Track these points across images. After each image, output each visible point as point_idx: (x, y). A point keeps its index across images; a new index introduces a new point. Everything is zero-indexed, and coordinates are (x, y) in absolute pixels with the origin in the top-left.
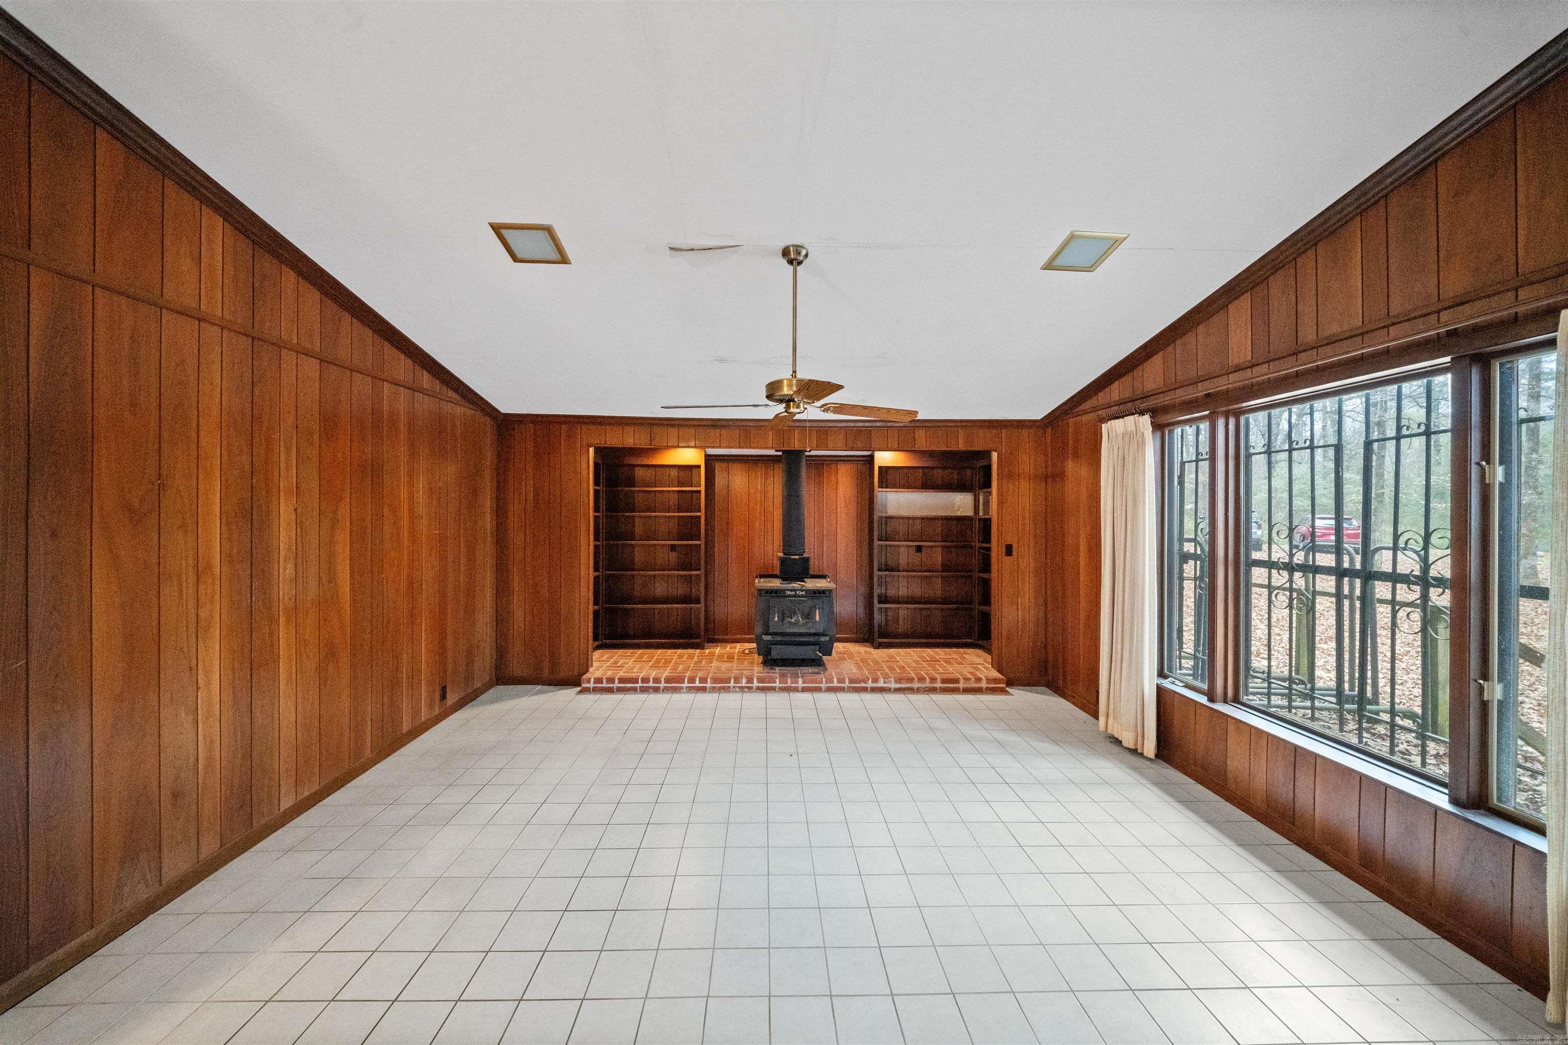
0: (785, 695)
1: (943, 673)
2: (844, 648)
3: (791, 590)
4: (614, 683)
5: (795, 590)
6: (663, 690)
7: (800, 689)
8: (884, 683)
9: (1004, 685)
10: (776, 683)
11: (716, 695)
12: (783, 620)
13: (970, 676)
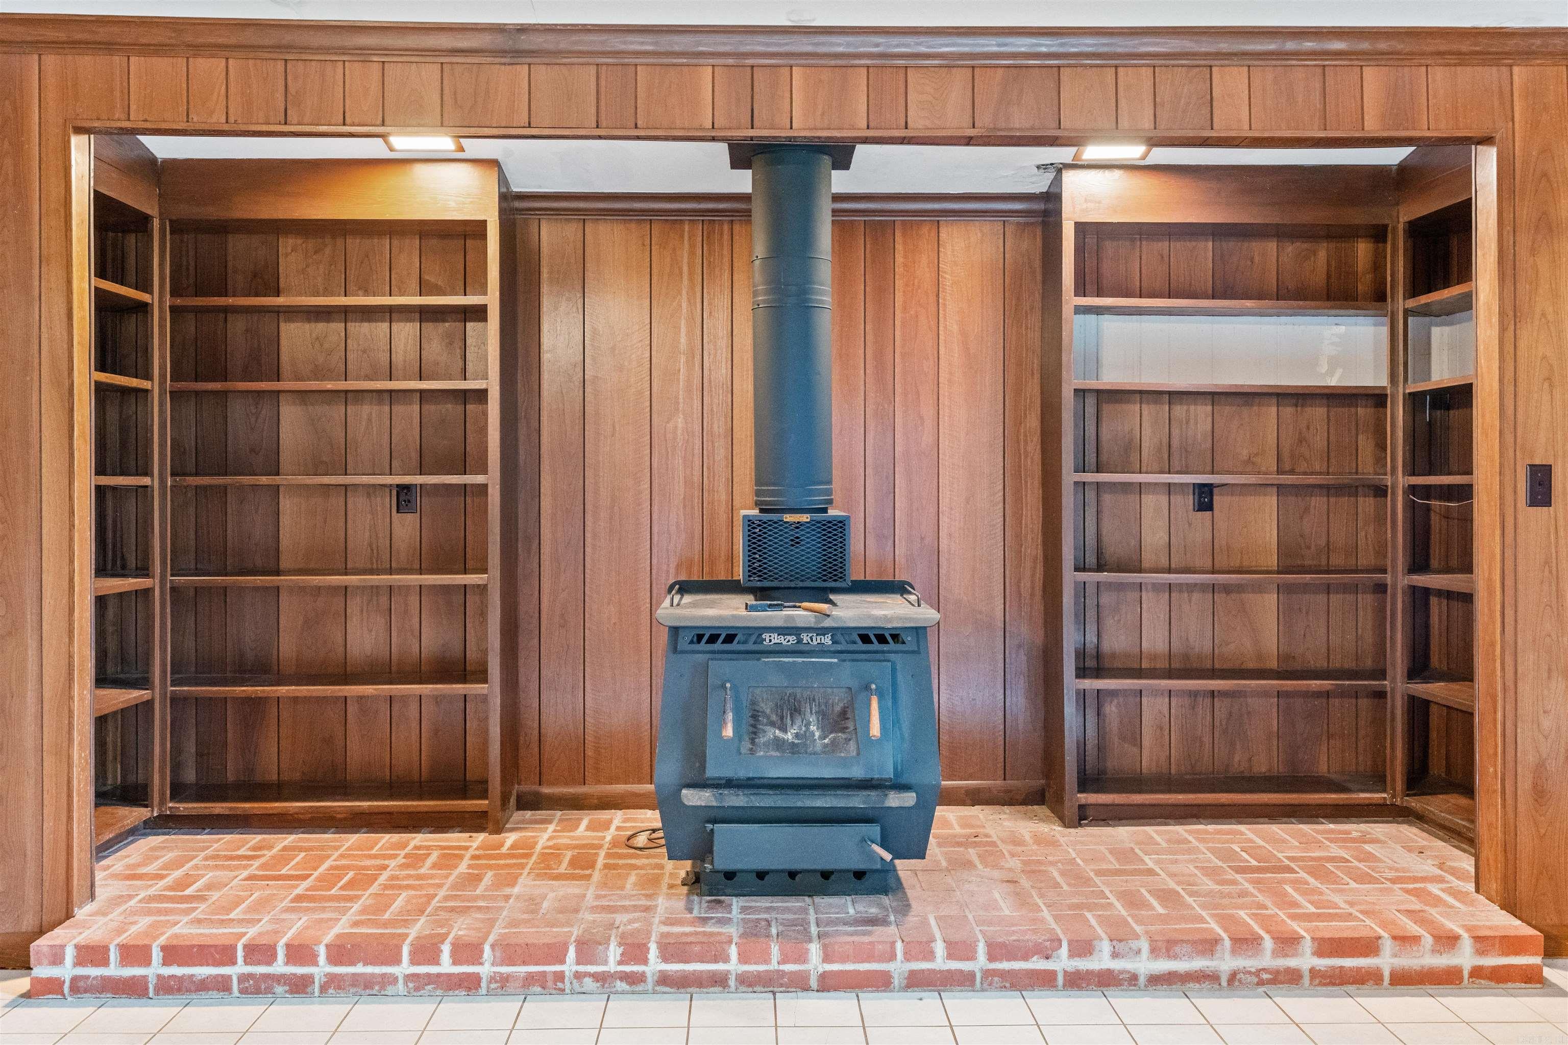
0: (761, 1003)
1: (1318, 917)
2: (964, 825)
3: (783, 631)
4: (147, 962)
5: (796, 631)
6: (324, 988)
7: (814, 983)
8: (1115, 955)
9: (1536, 960)
10: (726, 960)
11: (507, 1007)
12: (754, 733)
13: (1414, 929)
